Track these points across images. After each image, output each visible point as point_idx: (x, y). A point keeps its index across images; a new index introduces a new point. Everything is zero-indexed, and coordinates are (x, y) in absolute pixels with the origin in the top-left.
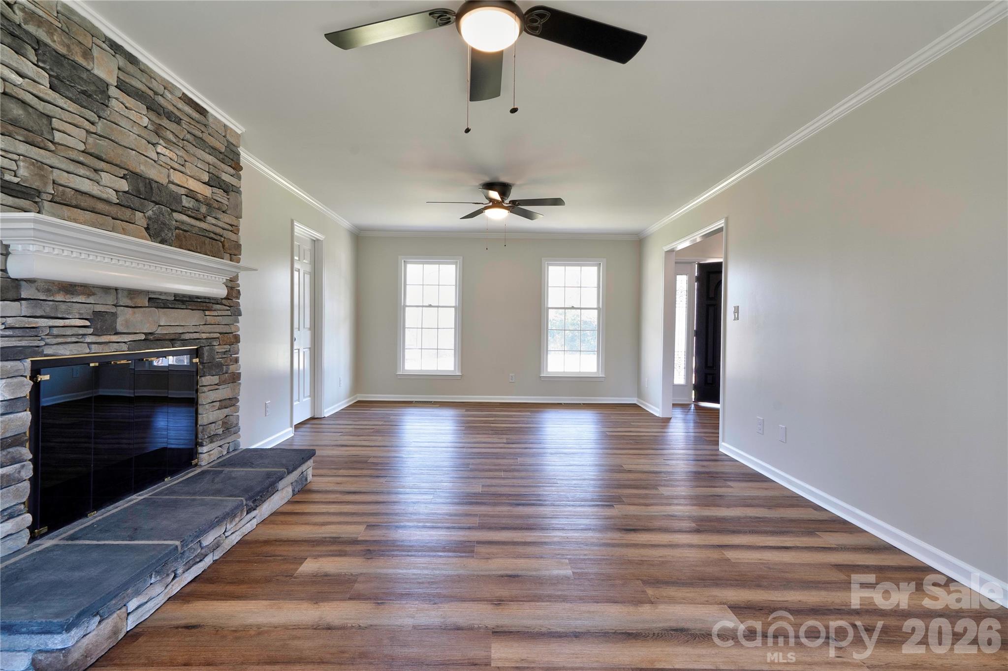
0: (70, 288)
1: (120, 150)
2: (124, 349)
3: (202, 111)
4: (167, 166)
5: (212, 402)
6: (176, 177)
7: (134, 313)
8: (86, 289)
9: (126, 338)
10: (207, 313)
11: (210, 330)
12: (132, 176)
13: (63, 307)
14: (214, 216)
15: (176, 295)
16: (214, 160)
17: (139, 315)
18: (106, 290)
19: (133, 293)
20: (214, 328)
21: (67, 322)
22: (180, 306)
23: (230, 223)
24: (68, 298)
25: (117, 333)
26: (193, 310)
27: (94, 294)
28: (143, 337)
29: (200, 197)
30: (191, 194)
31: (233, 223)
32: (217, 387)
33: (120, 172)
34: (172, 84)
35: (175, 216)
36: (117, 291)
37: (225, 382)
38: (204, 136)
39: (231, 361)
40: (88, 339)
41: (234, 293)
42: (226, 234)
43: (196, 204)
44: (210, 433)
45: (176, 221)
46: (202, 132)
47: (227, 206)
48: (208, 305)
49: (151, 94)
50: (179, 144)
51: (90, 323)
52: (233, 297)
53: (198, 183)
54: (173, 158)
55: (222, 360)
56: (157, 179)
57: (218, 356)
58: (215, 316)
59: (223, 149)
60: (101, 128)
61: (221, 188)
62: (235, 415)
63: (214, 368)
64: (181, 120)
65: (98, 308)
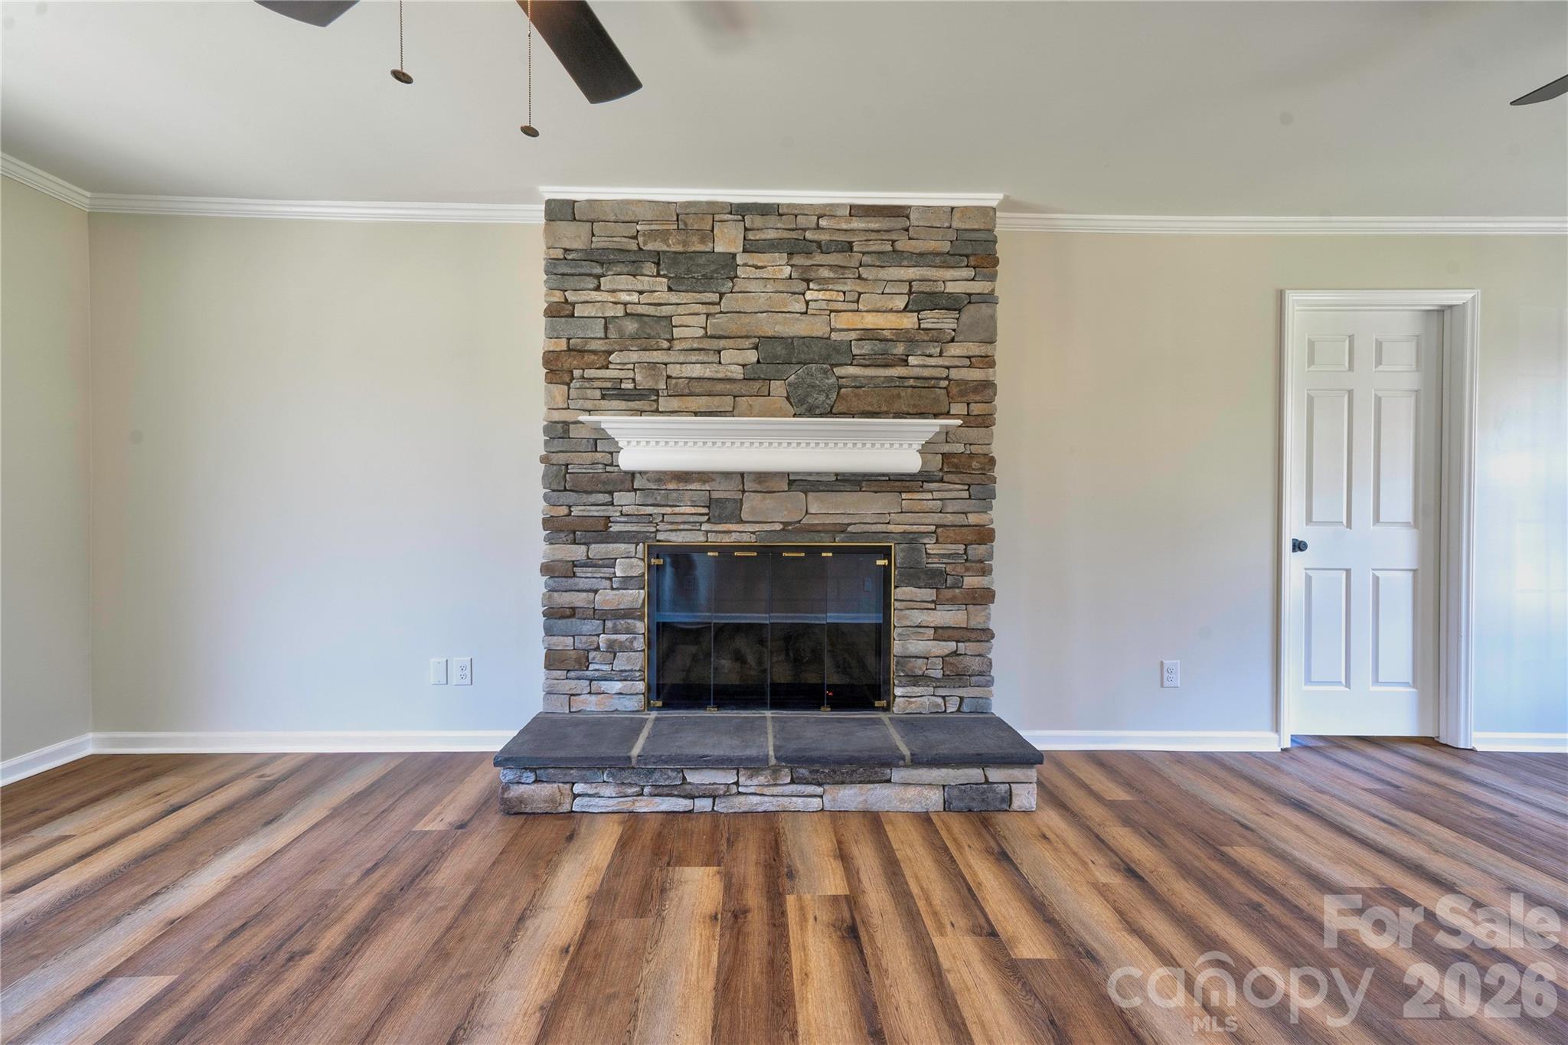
0: (684, 476)
1: (745, 319)
2: (747, 539)
3: (899, 212)
4: (822, 312)
5: (917, 627)
6: (841, 321)
7: (764, 499)
8: (704, 477)
9: (757, 528)
10: (904, 496)
11: (910, 521)
12: (761, 342)
13: (675, 495)
14: (919, 353)
15: (837, 475)
16: (918, 273)
17: (769, 502)
18: (727, 475)
19: (762, 477)
20: (919, 518)
21: (677, 510)
22: (842, 488)
23: (967, 355)
24: (681, 486)
25: (742, 522)
26: (876, 492)
27: (713, 480)
28: (779, 527)
29: (887, 334)
30: (870, 334)
31: (971, 354)
32: (933, 606)
33: (747, 343)
34: (832, 205)
35: (839, 371)
36: (742, 474)
37: (952, 601)
38: (899, 246)
39: (967, 569)
40: (705, 527)
41: (975, 463)
42: (954, 374)
43: (879, 346)
44: (913, 672)
45: (839, 378)
46: (894, 241)
47: (954, 330)
48: (908, 484)
49: (794, 235)
50: (846, 276)
51: (705, 511)
52: (974, 469)
53: (886, 314)
54: (834, 298)
55: (944, 566)
56: (804, 333)
57: (930, 560)
58: (926, 499)
59: (946, 247)
60: (725, 305)
61: (941, 307)
62: (979, 658)
63: (923, 576)
64: (850, 243)
65: (715, 495)
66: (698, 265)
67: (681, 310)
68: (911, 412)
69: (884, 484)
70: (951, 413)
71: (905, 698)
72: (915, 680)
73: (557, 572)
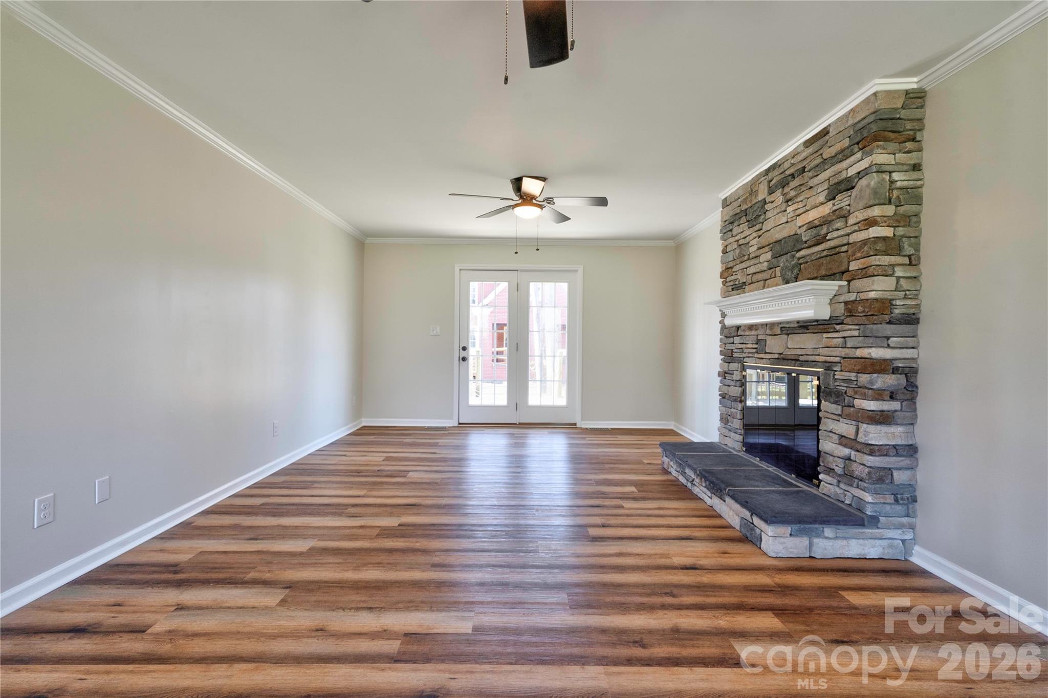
0: (750, 328)
1: (768, 235)
2: (767, 363)
3: (825, 132)
4: (793, 219)
5: (831, 432)
6: (800, 221)
7: (772, 339)
8: (756, 327)
9: (770, 356)
10: (825, 335)
11: (827, 354)
12: (773, 246)
13: (748, 337)
14: (832, 230)
15: (798, 322)
16: (832, 171)
17: (773, 341)
18: (762, 326)
19: (771, 326)
20: (831, 351)
21: (748, 346)
22: (799, 331)
23: (857, 222)
24: (750, 333)
25: (766, 353)
26: (814, 333)
27: (759, 329)
28: (776, 356)
29: (817, 223)
30: (810, 226)
31: (859, 220)
32: (838, 418)
33: (767, 249)
34: (796, 148)
35: (799, 255)
36: (767, 325)
37: (848, 417)
38: (825, 156)
39: (856, 393)
40: (756, 355)
41: (860, 307)
42: (854, 238)
43: (814, 231)
44: (828, 465)
45: (799, 259)
46: (821, 154)
47: (849, 205)
48: (826, 326)
49: (782, 176)
50: (802, 190)
51: (755, 346)
52: (859, 312)
53: (818, 208)
54: (796, 208)
55: (845, 388)
56: (786, 235)
57: (836, 384)
58: (835, 338)
59: (846, 142)
60: (765, 228)
61: (842, 191)
62: (862, 466)
63: (833, 395)
64: (804, 167)
65: (760, 337)
66: (755, 211)
67: (751, 238)
68: (828, 274)
69: (815, 327)
70: (850, 269)
71: (828, 485)
72: (830, 471)
73: (724, 374)
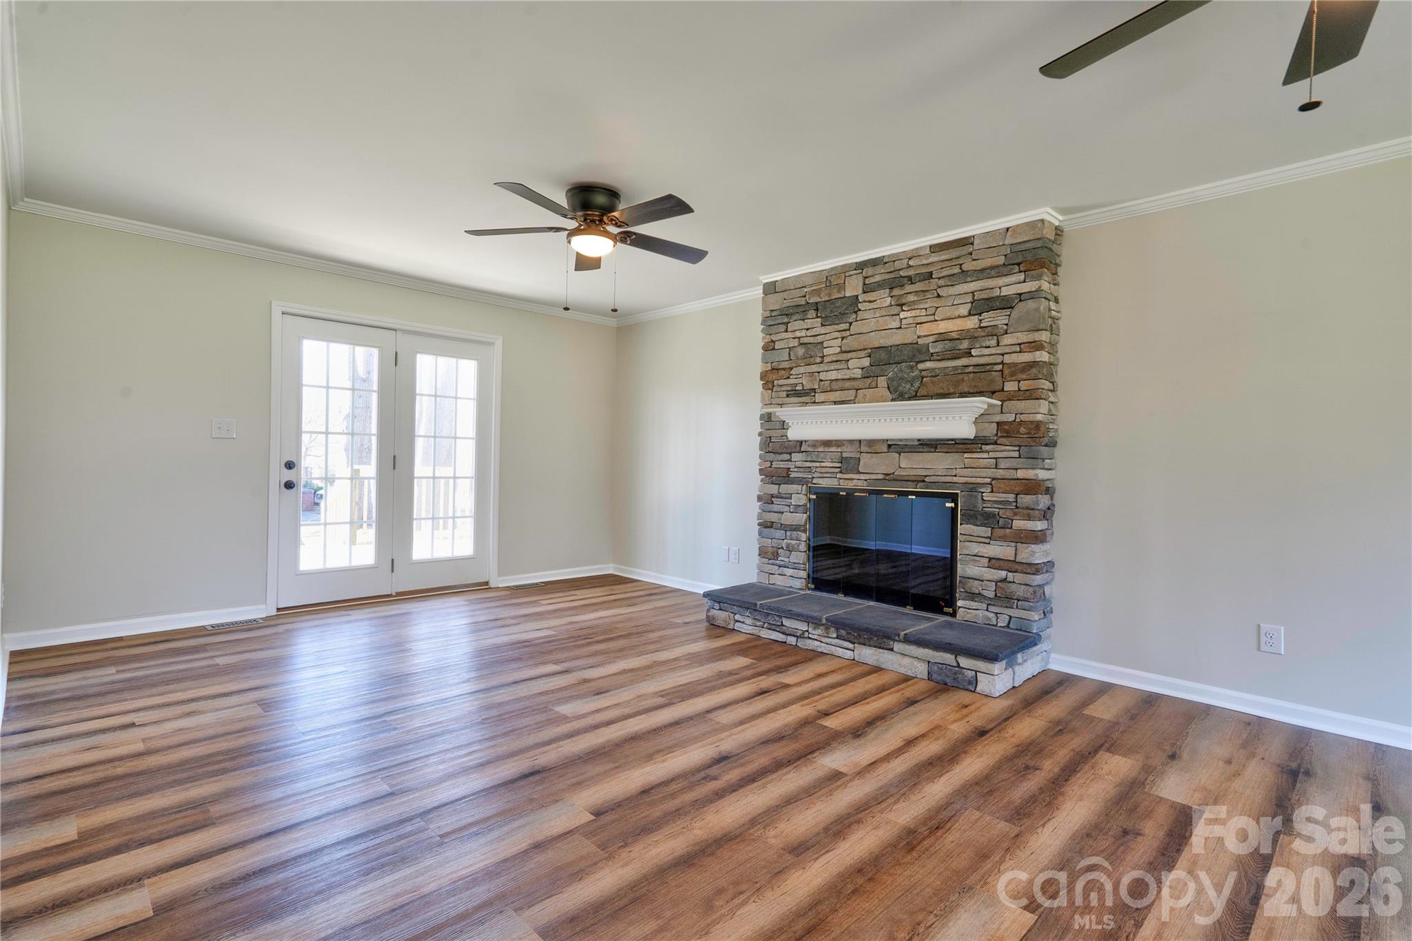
0: (827, 443)
1: (862, 338)
2: (862, 485)
3: (965, 242)
4: (911, 326)
5: (975, 555)
6: (922, 330)
7: (872, 457)
8: (838, 443)
9: (867, 477)
10: (966, 455)
11: (971, 475)
12: (873, 352)
13: (822, 455)
14: (978, 346)
15: (919, 440)
16: (977, 285)
17: (874, 459)
18: (851, 442)
19: (871, 442)
20: (978, 472)
21: (823, 464)
22: (921, 450)
23: (1017, 343)
24: (826, 449)
25: (859, 473)
26: (948, 452)
27: (844, 445)
28: (881, 477)
29: (954, 335)
30: (942, 337)
31: (1020, 341)
32: (987, 541)
33: (863, 354)
34: (917, 249)
35: (921, 366)
36: (860, 441)
37: (1004, 538)
38: (965, 267)
39: (1015, 514)
40: (839, 475)
41: (1022, 429)
42: (1007, 359)
43: (948, 345)
44: (971, 590)
45: (921, 371)
46: (961, 265)
47: (1007, 325)
48: (968, 446)
49: (892, 275)
50: (927, 297)
51: (839, 465)
52: (1022, 434)
53: (954, 321)
54: (918, 314)
55: (998, 510)
56: (898, 342)
57: (985, 505)
58: (983, 458)
59: (1001, 260)
60: (854, 329)
61: (995, 308)
62: (1024, 587)
63: (980, 517)
64: (931, 273)
65: (845, 455)
66: (837, 307)
67: (828, 337)
68: (972, 392)
69: (951, 446)
70: (1005, 390)
71: (967, 609)
72: (973, 596)
73: (767, 500)
